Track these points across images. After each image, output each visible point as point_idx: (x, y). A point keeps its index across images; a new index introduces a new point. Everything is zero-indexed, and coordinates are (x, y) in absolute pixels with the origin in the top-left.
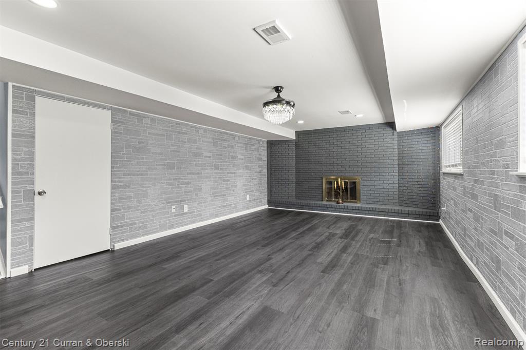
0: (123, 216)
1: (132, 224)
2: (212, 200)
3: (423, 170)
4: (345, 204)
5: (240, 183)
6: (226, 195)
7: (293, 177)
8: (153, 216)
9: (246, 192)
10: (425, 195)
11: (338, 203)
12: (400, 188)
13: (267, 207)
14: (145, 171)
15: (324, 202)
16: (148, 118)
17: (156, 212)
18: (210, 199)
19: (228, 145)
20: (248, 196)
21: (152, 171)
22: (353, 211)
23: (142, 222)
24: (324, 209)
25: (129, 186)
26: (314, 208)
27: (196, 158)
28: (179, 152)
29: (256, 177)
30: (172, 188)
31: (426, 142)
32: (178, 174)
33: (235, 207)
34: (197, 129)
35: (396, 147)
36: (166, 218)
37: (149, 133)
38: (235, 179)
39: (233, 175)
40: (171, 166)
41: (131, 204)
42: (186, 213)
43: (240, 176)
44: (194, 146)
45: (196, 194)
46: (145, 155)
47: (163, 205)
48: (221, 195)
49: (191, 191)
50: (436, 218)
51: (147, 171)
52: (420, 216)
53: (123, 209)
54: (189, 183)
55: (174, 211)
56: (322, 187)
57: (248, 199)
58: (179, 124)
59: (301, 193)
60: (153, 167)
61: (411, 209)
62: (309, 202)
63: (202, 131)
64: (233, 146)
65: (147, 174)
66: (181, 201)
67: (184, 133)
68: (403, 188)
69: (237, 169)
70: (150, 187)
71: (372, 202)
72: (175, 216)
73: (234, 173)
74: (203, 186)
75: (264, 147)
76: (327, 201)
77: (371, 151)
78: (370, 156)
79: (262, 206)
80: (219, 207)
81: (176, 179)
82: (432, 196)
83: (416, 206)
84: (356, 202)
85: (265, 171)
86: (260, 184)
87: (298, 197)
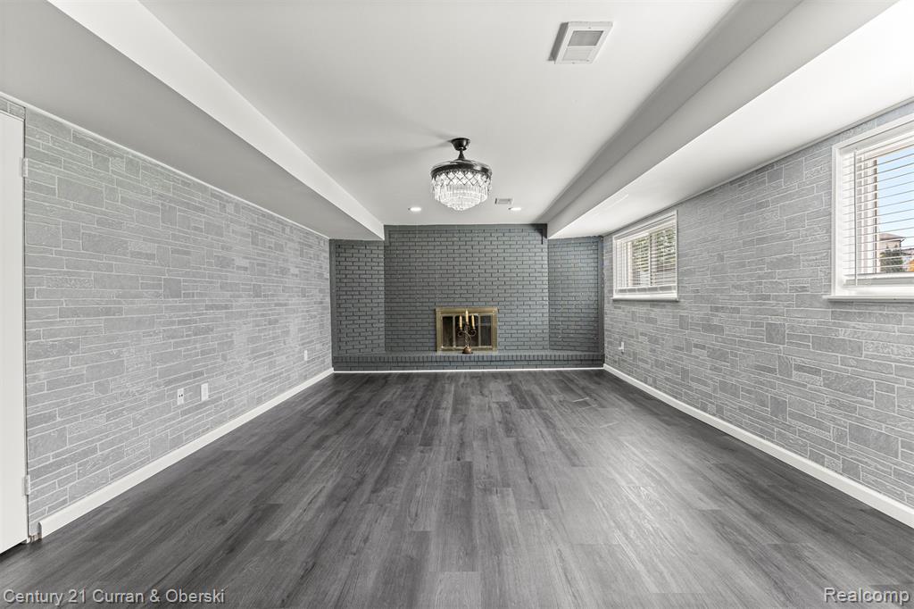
0: (62, 434)
1: (85, 454)
2: (251, 368)
3: (582, 297)
4: (476, 353)
5: (294, 324)
6: (272, 353)
7: (380, 311)
8: (137, 423)
9: (303, 344)
10: (585, 332)
11: (465, 352)
12: (552, 323)
13: (331, 371)
14: (115, 302)
15: (439, 353)
16: (122, 158)
17: (143, 411)
18: (246, 365)
19: (275, 244)
20: (306, 352)
21: (132, 303)
22: (492, 363)
23: (112, 443)
24: (445, 364)
25: (75, 347)
26: (427, 364)
27: (222, 271)
28: (188, 253)
29: (315, 313)
30: (177, 345)
31: (586, 257)
32: (187, 308)
33: (288, 378)
34: (224, 202)
35: (546, 262)
36: (165, 421)
37: (124, 200)
38: (286, 318)
39: (283, 310)
40: (174, 290)
41: (83, 397)
42: (205, 404)
43: (294, 311)
44: (218, 241)
45: (223, 355)
46: (116, 260)
47: (157, 390)
48: (265, 355)
49: (214, 350)
50: (599, 362)
51: (119, 303)
52: (581, 362)
53: (61, 415)
54: (209, 330)
55: (180, 401)
56: (435, 326)
57: (306, 359)
58: (188, 185)
59: (394, 339)
60: (133, 291)
61: (570, 353)
62: (417, 355)
63: (230, 208)
64: (282, 246)
65: (120, 311)
66: (195, 375)
67: (197, 209)
68: (556, 323)
69: (290, 296)
70: (127, 344)
71: (512, 348)
72: (184, 413)
73: (285, 305)
74: (234, 336)
75: (325, 252)
76: (443, 350)
77: (511, 267)
78: (511, 275)
79: (325, 370)
80: (264, 380)
81: (185, 322)
82: (594, 332)
83: (573, 348)
84: (491, 349)
85: (328, 299)
86: (322, 326)
87: (388, 347)
